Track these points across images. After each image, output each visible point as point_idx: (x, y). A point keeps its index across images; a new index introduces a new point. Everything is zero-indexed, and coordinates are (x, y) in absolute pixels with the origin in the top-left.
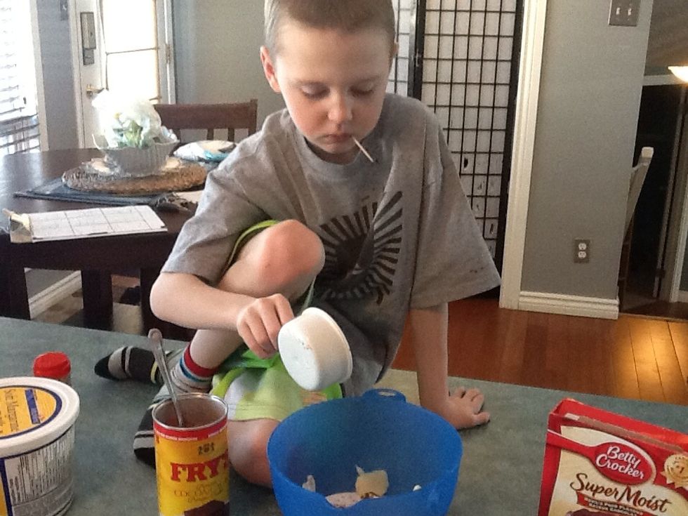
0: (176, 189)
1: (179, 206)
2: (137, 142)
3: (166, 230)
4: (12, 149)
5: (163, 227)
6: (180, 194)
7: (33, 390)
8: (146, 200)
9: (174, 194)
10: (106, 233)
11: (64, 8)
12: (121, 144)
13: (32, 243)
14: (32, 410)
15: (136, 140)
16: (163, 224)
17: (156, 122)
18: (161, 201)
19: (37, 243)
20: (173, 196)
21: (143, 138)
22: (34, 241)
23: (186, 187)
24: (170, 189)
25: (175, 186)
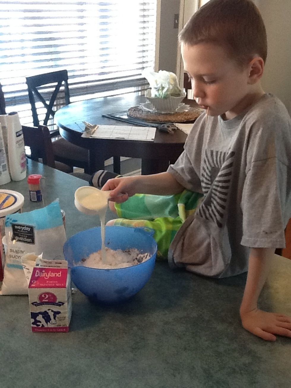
0: (176, 121)
1: (171, 130)
2: (161, 95)
3: (153, 141)
4: (140, 93)
5: (152, 139)
6: (177, 124)
7: (11, 196)
8: (157, 125)
9: (174, 124)
10: (124, 138)
11: (176, 22)
12: (156, 95)
13: (89, 139)
14: (3, 203)
15: (161, 93)
16: (154, 138)
17: (171, 86)
18: (163, 126)
19: (91, 139)
20: (173, 124)
21: (163, 93)
22: (90, 138)
23: (182, 121)
24: (173, 121)
25: (176, 120)
